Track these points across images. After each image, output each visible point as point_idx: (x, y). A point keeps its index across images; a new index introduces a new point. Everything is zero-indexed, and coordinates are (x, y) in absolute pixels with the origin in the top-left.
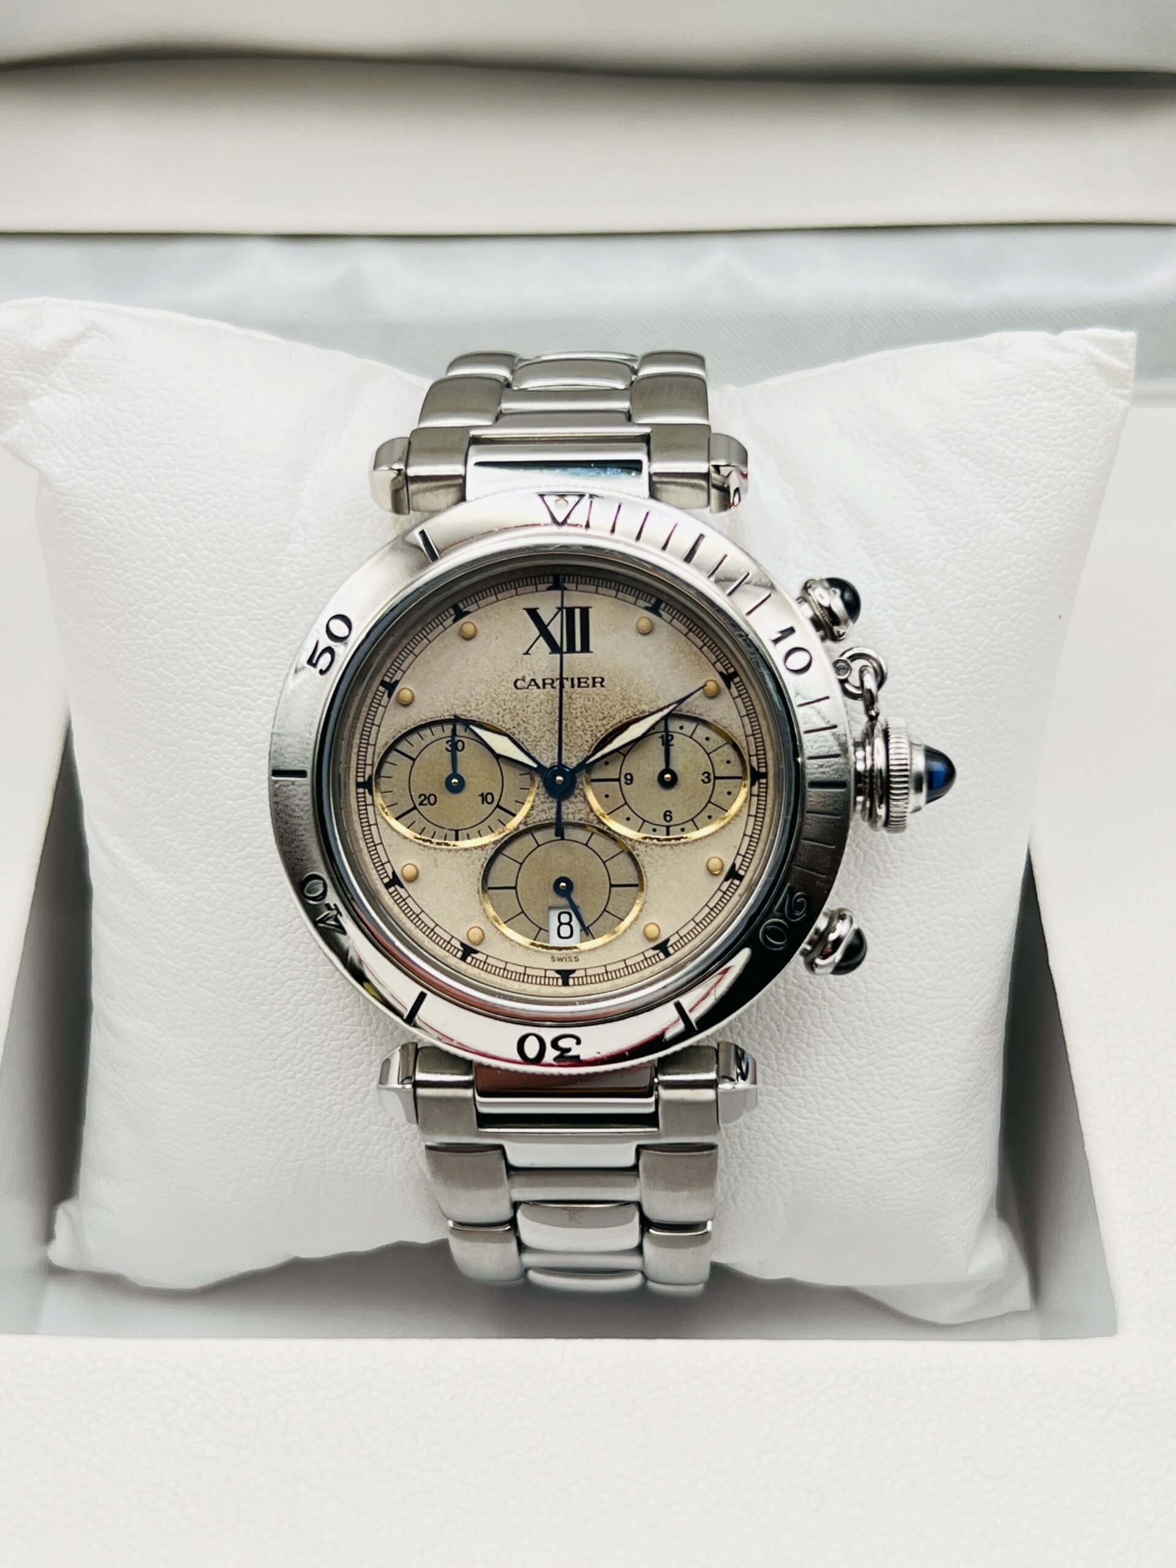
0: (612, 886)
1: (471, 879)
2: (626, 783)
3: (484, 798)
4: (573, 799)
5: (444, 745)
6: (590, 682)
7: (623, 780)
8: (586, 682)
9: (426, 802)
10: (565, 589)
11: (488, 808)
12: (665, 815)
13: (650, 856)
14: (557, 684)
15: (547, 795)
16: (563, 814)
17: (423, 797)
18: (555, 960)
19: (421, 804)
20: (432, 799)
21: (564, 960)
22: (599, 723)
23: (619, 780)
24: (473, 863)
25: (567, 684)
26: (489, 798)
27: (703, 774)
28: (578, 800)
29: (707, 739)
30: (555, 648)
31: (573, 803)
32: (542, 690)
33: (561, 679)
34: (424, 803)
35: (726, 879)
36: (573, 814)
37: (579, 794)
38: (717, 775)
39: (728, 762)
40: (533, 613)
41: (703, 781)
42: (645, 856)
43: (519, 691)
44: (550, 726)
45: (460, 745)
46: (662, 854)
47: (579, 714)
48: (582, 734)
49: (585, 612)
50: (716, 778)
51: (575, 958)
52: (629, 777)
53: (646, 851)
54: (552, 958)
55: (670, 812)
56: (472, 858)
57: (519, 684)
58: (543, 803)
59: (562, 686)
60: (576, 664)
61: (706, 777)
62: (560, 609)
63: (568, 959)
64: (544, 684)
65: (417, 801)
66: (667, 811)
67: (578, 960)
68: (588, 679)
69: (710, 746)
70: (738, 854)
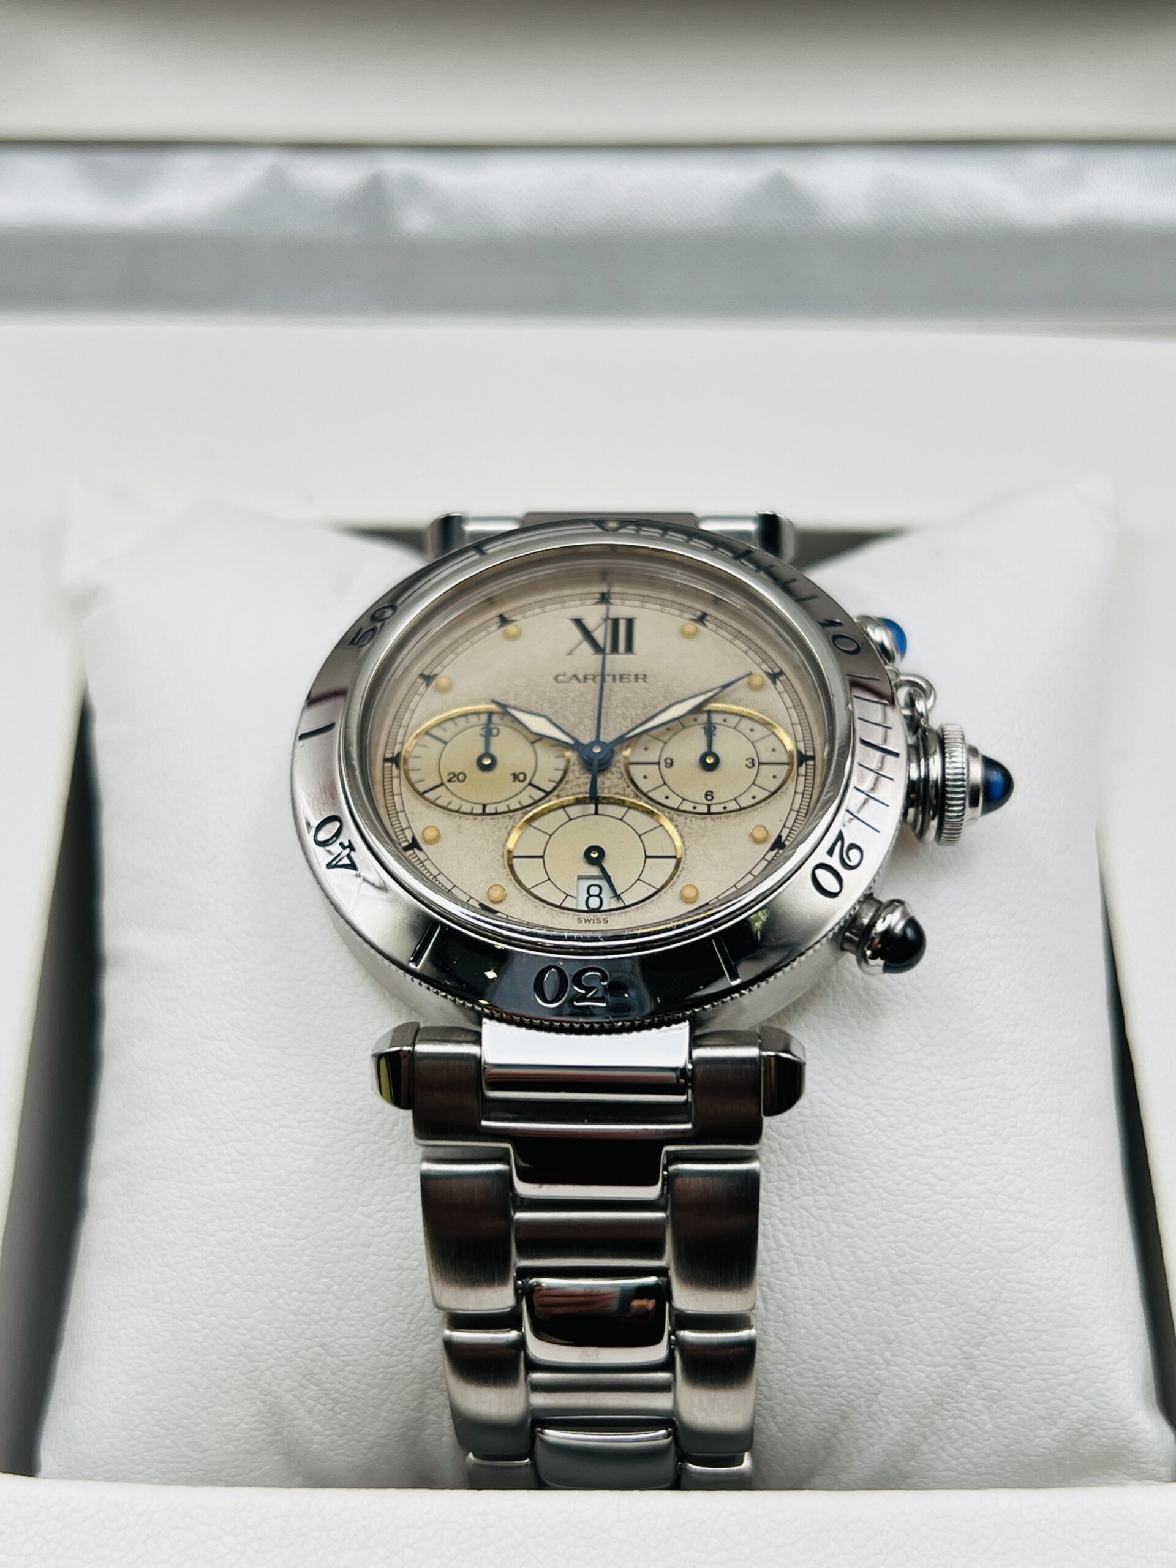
0: (647, 857)
1: (496, 845)
2: (666, 767)
3: (516, 777)
4: (609, 775)
5: (478, 731)
6: (633, 678)
7: (663, 764)
8: (628, 678)
9: (455, 779)
10: (611, 604)
11: (519, 786)
12: (706, 795)
13: (690, 828)
14: (599, 679)
15: (582, 772)
16: (598, 788)
17: (451, 776)
18: (582, 922)
19: (450, 781)
20: (461, 777)
21: (592, 922)
22: (640, 712)
23: (658, 763)
24: (499, 829)
25: (609, 679)
26: (521, 777)
27: (747, 760)
28: (614, 776)
29: (752, 730)
30: (598, 648)
31: (609, 779)
32: (582, 685)
33: (603, 675)
34: (453, 780)
35: (772, 849)
36: (609, 788)
37: (616, 771)
38: (762, 760)
39: (774, 750)
40: (579, 622)
41: (747, 766)
42: (683, 827)
43: (559, 685)
44: (590, 713)
45: (495, 732)
46: (703, 825)
47: (620, 704)
48: (622, 720)
49: (630, 622)
50: (760, 764)
51: (604, 919)
52: (669, 761)
53: (685, 823)
54: (579, 919)
55: (712, 792)
56: (499, 826)
57: (561, 678)
58: (578, 778)
59: (603, 681)
60: (618, 662)
61: (750, 763)
62: (606, 619)
63: (596, 921)
64: (586, 678)
65: (445, 778)
66: (708, 791)
67: (607, 922)
68: (629, 675)
69: (754, 736)
70: (784, 826)
